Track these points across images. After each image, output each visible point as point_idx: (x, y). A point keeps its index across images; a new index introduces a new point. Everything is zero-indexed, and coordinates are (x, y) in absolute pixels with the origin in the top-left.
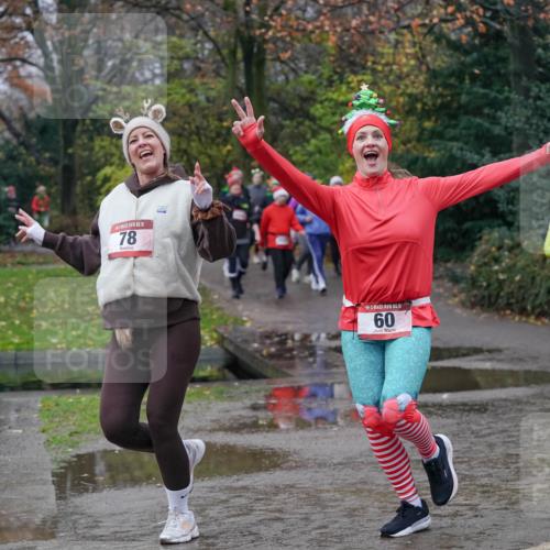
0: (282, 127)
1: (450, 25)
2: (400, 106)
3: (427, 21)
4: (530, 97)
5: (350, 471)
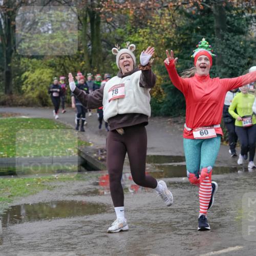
0: (108, 53)
1: (186, 6)
2: (163, 44)
3: (176, 4)
4: (224, 39)
5: (139, 214)
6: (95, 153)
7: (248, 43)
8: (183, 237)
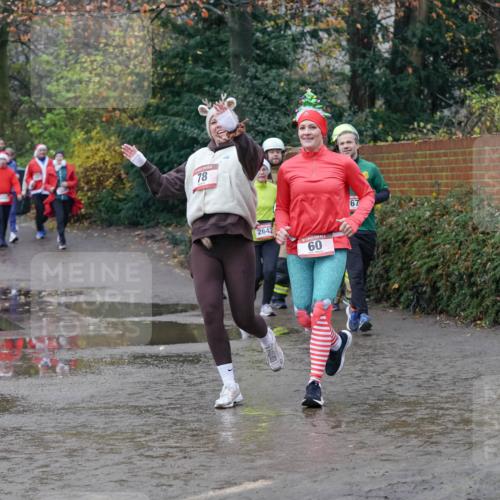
0: (21, 103)
1: (175, 11)
3: (154, 7)
4: (247, 77)
5: (71, 415)
7: (294, 85)
8: (157, 463)
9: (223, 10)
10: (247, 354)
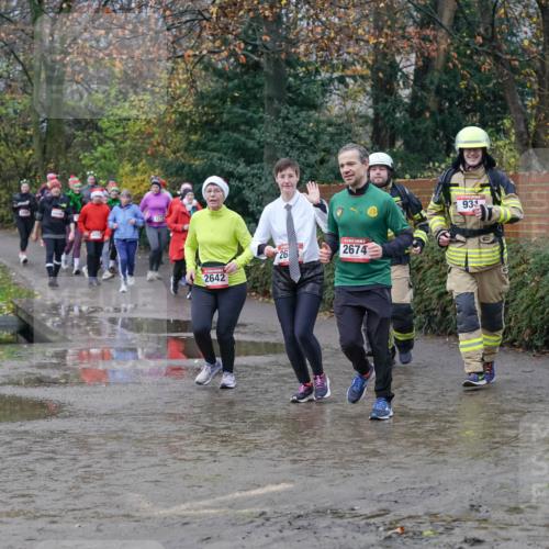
0: (75, 136)
1: (216, 56)
2: (172, 122)
3: (197, 53)
4: (279, 117)
5: (113, 421)
6: (43, 312)
7: (322, 126)
9: (259, 56)
10: (274, 368)
